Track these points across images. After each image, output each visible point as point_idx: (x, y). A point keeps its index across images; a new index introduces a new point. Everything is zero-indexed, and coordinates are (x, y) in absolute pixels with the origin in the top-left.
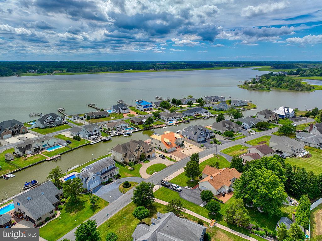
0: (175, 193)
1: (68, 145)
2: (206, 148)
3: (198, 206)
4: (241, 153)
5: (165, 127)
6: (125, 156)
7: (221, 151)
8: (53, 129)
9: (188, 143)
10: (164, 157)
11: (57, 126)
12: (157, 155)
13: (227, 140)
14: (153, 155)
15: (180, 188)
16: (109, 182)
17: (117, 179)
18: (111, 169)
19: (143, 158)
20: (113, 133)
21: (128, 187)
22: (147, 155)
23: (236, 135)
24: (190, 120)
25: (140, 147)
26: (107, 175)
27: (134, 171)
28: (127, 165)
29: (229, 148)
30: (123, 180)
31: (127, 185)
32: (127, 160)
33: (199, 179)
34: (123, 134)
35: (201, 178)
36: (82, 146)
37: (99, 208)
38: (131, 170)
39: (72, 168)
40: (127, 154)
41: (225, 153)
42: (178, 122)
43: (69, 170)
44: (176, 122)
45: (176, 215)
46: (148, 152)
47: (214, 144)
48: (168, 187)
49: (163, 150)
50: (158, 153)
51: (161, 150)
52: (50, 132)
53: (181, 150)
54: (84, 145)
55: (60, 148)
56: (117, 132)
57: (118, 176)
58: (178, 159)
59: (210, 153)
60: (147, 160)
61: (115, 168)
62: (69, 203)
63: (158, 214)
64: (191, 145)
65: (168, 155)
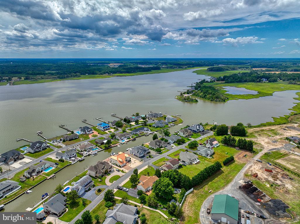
0: (125, 193)
1: (57, 166)
2: (144, 161)
3: (136, 198)
4: (163, 164)
5: (119, 146)
6: (96, 173)
7: (152, 163)
8: (41, 153)
9: (133, 159)
10: (119, 171)
11: (43, 150)
12: (115, 169)
13: (157, 154)
14: (112, 170)
15: (127, 190)
16: (89, 190)
17: (93, 187)
18: (90, 182)
19: (107, 173)
20: (85, 153)
21: (100, 192)
22: (109, 170)
23: (163, 150)
24: (136, 137)
25: (104, 167)
26: (88, 186)
27: (102, 182)
28: (98, 178)
29: (157, 161)
30: (97, 188)
31: (99, 191)
32: (98, 175)
33: (138, 183)
34: (91, 154)
35: (139, 182)
36: (66, 166)
37: (87, 204)
38: (100, 181)
39: (65, 183)
40: (97, 172)
41: (154, 164)
42: (128, 140)
43: (64, 184)
44: (126, 141)
45: (125, 204)
46: (109, 169)
47: (149, 158)
48: (122, 189)
49: (118, 165)
50: (115, 168)
51: (117, 165)
52: (40, 156)
53: (129, 165)
54: (67, 165)
55: (53, 169)
56: (87, 153)
57: (94, 186)
58: (127, 171)
59: (145, 165)
60: (109, 173)
61: (91, 181)
62: (71, 203)
63: (117, 205)
64: (135, 160)
65: (121, 169)
